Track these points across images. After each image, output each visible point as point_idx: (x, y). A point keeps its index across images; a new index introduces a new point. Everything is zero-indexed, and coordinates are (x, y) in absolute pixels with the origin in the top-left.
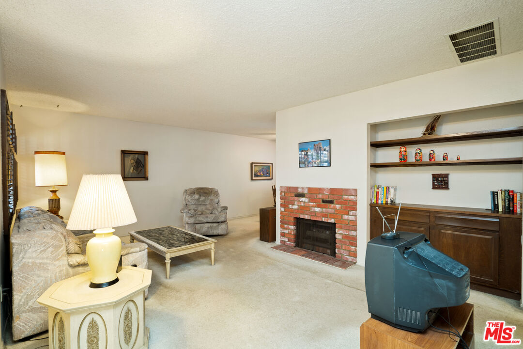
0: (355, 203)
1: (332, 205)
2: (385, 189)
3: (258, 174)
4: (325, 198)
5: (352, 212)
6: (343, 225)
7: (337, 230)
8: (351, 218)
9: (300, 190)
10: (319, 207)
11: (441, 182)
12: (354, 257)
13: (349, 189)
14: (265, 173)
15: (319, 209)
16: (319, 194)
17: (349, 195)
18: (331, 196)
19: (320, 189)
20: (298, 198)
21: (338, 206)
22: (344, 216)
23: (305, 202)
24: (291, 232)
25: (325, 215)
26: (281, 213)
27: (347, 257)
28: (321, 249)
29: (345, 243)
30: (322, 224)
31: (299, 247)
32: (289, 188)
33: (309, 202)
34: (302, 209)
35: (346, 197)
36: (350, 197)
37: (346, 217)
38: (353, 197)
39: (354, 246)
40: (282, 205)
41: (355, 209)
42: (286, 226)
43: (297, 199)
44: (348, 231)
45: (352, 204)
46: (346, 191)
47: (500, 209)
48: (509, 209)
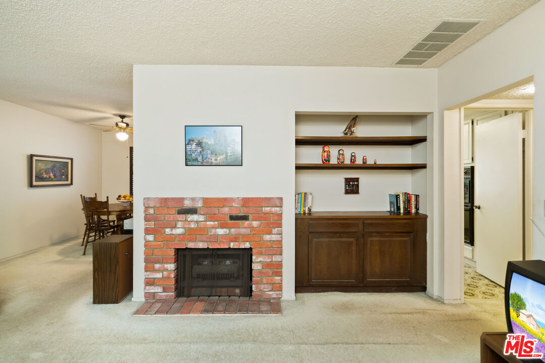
0: (280, 216)
1: (247, 223)
2: (303, 196)
3: (45, 176)
4: (234, 213)
5: (276, 229)
6: (263, 250)
7: (254, 257)
8: (274, 237)
9: (188, 204)
10: (224, 228)
11: (352, 187)
12: (279, 291)
13: (272, 198)
14: (58, 174)
15: (225, 230)
16: (224, 206)
17: (272, 207)
18: (245, 209)
19: (226, 199)
20: (184, 216)
21: (255, 224)
22: (265, 236)
23: (197, 222)
24: (170, 274)
25: (235, 239)
26: (145, 246)
27: (270, 293)
28: (224, 290)
29: (266, 274)
30: (229, 252)
31: (183, 296)
32: (165, 201)
33: (206, 221)
34: (191, 233)
35: (268, 209)
36: (274, 209)
37: (267, 237)
38: (278, 209)
39: (279, 276)
40: (147, 231)
41: (280, 225)
42: (157, 266)
43: (181, 217)
44: (270, 256)
45: (277, 218)
46: (268, 201)
47: (402, 211)
48: (407, 211)
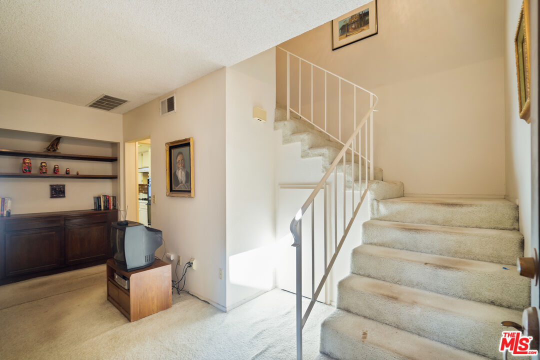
47: (102, 208)
48: (106, 208)
